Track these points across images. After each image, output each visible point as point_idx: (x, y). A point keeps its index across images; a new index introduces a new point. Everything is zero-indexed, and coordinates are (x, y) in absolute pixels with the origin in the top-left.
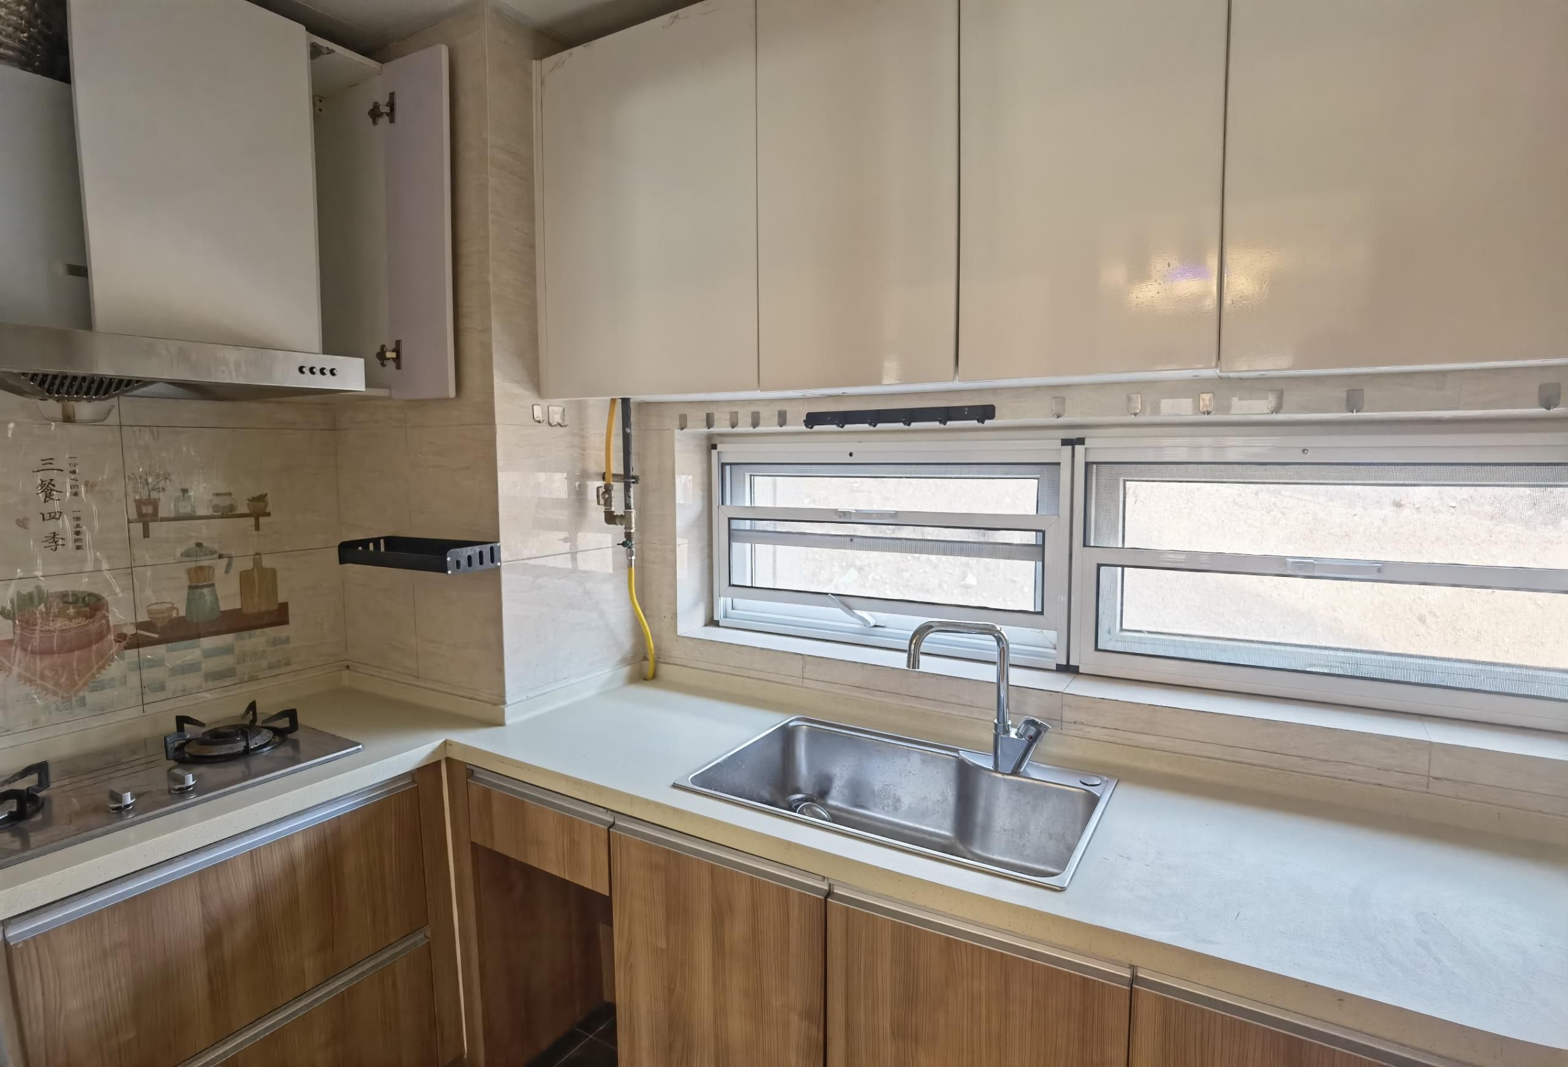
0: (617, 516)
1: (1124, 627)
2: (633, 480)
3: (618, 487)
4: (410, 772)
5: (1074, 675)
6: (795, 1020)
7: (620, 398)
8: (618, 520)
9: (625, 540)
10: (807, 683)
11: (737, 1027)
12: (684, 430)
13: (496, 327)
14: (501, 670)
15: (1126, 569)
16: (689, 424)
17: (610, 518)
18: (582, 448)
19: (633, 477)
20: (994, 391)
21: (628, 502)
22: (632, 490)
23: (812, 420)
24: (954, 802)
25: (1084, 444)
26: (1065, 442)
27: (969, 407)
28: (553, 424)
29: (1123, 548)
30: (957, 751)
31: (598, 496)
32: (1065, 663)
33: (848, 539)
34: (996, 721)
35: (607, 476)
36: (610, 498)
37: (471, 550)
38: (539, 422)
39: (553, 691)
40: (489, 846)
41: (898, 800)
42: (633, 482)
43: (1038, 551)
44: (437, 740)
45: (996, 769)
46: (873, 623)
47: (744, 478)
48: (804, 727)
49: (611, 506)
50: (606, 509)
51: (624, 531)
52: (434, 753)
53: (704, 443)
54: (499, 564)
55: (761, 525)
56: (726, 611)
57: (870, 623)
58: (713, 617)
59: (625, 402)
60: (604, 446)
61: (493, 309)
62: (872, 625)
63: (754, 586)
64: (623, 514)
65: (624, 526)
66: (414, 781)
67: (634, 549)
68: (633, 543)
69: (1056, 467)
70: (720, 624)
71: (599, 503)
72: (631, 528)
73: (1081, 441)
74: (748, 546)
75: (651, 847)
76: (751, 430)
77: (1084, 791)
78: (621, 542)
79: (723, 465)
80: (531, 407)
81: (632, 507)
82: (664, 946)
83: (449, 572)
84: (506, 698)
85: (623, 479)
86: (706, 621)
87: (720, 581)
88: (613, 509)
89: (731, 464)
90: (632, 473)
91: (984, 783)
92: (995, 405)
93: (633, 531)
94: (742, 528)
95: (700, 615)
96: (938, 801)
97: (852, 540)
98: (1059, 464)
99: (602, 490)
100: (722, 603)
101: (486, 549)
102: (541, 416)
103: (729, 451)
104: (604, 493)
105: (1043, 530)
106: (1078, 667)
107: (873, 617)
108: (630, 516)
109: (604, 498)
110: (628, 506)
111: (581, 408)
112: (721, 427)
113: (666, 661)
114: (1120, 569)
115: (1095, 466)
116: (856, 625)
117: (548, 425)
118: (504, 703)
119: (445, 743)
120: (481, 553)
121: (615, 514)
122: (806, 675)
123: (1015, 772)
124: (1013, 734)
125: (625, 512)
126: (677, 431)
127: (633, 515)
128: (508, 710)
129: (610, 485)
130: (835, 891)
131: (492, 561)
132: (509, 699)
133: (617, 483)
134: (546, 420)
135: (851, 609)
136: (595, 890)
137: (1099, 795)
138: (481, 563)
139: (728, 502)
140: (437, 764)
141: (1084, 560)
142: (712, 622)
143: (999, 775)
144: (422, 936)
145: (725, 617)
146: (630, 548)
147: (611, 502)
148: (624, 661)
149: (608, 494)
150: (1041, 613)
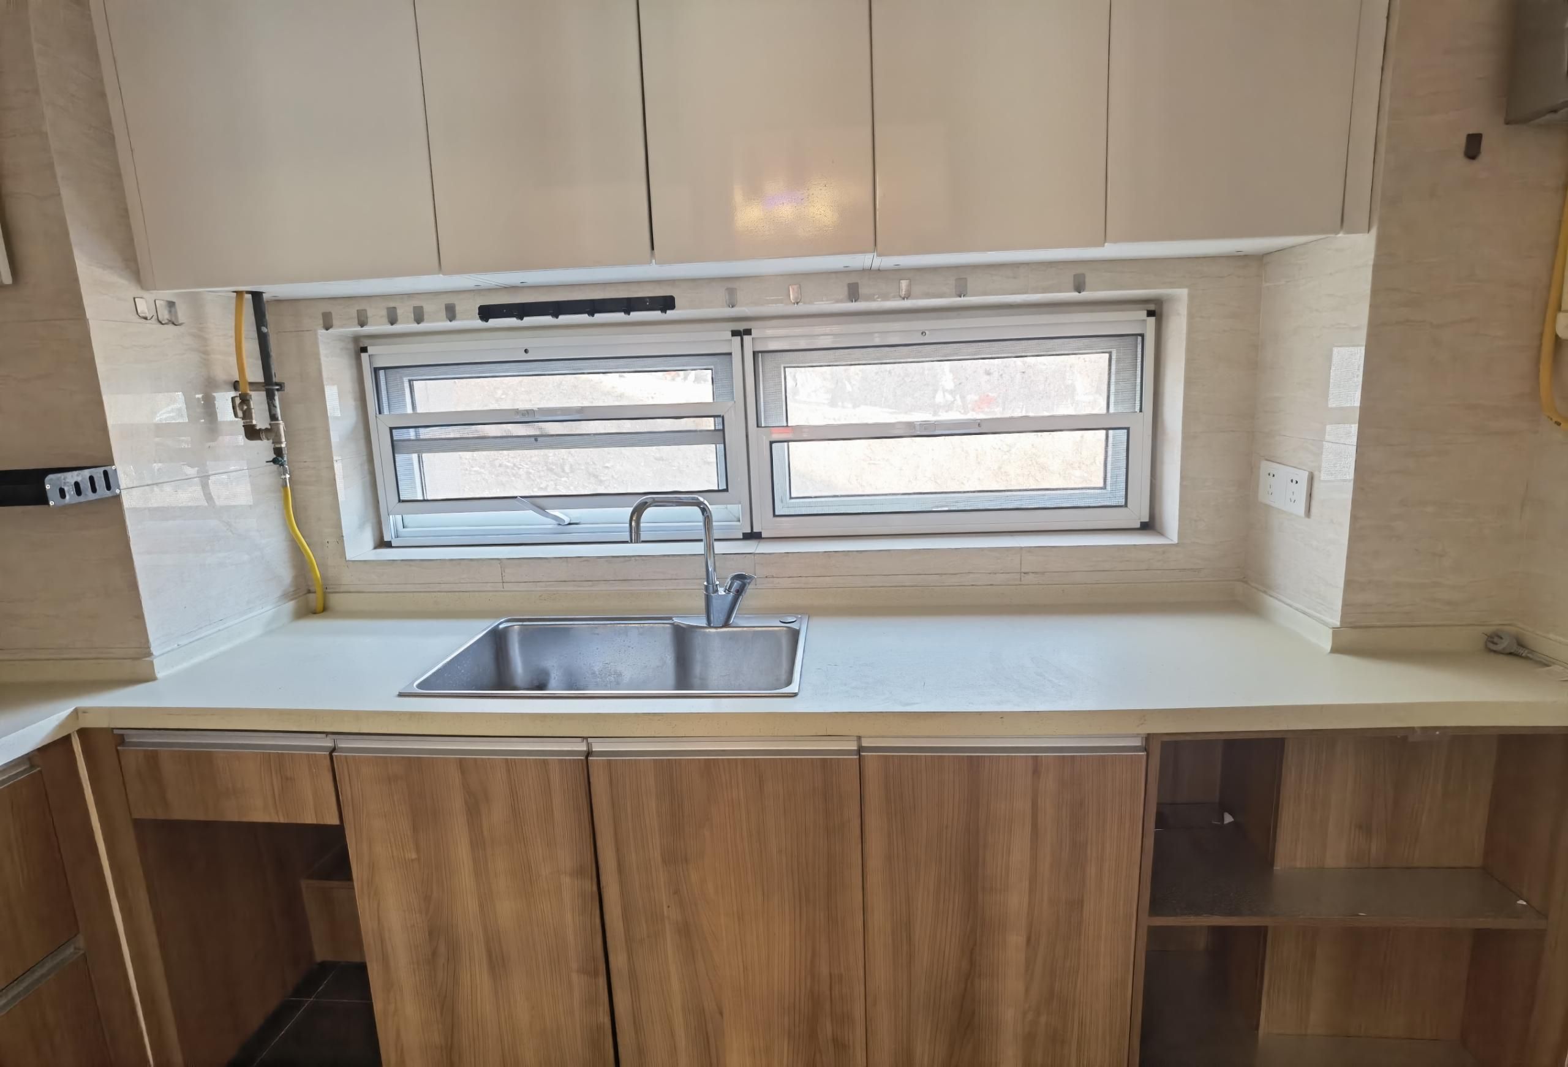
0: (260, 429)
1: (793, 496)
2: (277, 387)
3: (258, 400)
4: (26, 755)
5: (758, 540)
6: (566, 880)
7: (248, 292)
8: (263, 436)
9: (275, 456)
10: (507, 587)
11: (506, 909)
12: (330, 331)
13: (67, 195)
14: (140, 617)
15: (790, 443)
16: (335, 322)
17: (252, 433)
18: (204, 353)
19: (277, 384)
20: (672, 282)
21: (273, 412)
22: (277, 398)
23: (486, 313)
24: (673, 664)
25: (751, 334)
26: (735, 333)
27: (651, 298)
28: (163, 322)
29: (787, 426)
30: (670, 618)
31: (234, 408)
32: (749, 531)
33: (533, 439)
34: (705, 583)
35: (241, 386)
36: (249, 410)
37: (78, 475)
38: (146, 318)
39: (210, 635)
40: (161, 816)
41: (620, 675)
42: (278, 390)
43: (719, 436)
44: (64, 710)
45: (709, 625)
46: (567, 521)
47: (403, 383)
48: (516, 627)
49: (251, 418)
50: (244, 423)
51: (272, 446)
52: (62, 726)
53: (351, 346)
54: (118, 491)
55: (425, 433)
56: (397, 531)
57: (564, 521)
58: (382, 537)
59: (257, 296)
60: (233, 349)
61: (59, 171)
62: (566, 523)
63: (426, 499)
64: (269, 427)
65: (271, 441)
66: (32, 766)
67: (287, 466)
68: (285, 459)
69: (728, 356)
70: (393, 545)
71: (236, 415)
72: (281, 443)
73: (748, 332)
74: (415, 456)
75: (383, 760)
76: (414, 327)
77: (785, 628)
78: (271, 459)
79: (376, 370)
80: (133, 299)
81: (280, 418)
82: (414, 856)
83: (52, 503)
84: (151, 649)
85: (264, 386)
86: (375, 544)
87: (387, 497)
88: (254, 422)
89: (385, 368)
90: (275, 380)
91: (698, 640)
92: (674, 296)
93: (283, 445)
94: (405, 437)
95: (368, 537)
96: (658, 667)
97: (536, 440)
98: (730, 354)
99: (238, 401)
100: (393, 523)
101: (98, 474)
102: (146, 311)
103: (382, 355)
104: (240, 403)
105: (722, 415)
106: (760, 533)
107: (566, 515)
108: (278, 429)
109: (242, 409)
110: (273, 417)
111: (195, 302)
112: (377, 326)
113: (337, 590)
114: (786, 444)
115: (760, 354)
116: (550, 524)
117: (156, 322)
118: (150, 654)
119: (76, 711)
120: (91, 479)
121: (258, 428)
122: (506, 579)
123: (726, 624)
124: (721, 592)
125: (270, 424)
126: (322, 332)
127: (282, 427)
128: (157, 663)
129: (247, 394)
130: (594, 750)
131: (109, 487)
132: (155, 649)
133: (254, 392)
134: (155, 317)
135: (544, 510)
136: (322, 823)
137: (798, 628)
138: (94, 490)
139: (386, 411)
140: (66, 740)
141: (759, 440)
142: (383, 543)
143: (713, 630)
144: (72, 950)
145: (397, 536)
146: (282, 465)
147: (251, 414)
148: (286, 596)
149: (247, 406)
150: (726, 490)
